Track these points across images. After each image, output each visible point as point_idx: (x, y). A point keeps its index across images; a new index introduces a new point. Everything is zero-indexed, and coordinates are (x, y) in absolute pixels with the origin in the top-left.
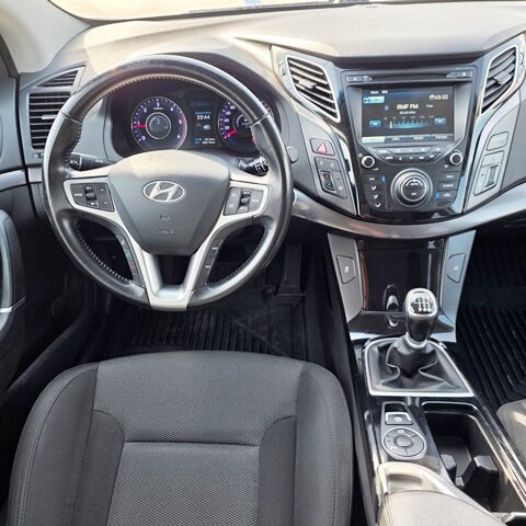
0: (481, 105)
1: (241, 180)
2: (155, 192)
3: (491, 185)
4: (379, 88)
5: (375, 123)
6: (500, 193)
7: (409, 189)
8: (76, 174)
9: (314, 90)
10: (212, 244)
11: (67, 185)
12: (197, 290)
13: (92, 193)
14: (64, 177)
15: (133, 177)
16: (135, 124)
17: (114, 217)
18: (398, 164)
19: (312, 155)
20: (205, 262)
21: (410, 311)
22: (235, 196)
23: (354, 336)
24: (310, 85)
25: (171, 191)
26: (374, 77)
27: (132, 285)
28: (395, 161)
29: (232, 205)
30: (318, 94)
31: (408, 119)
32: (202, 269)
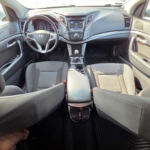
0: (86, 24)
1: (52, 34)
2: (39, 36)
3: (87, 36)
4: (72, 21)
5: (72, 26)
6: (89, 37)
7: (76, 36)
8: (28, 33)
9: (63, 21)
10: (48, 44)
11: (27, 35)
12: (47, 50)
13: (31, 36)
14: (26, 34)
15: (36, 34)
16: (38, 27)
17: (34, 40)
18: (75, 33)
19: (63, 31)
20: (48, 46)
21: (75, 53)
22: (51, 36)
23: (70, 58)
24: (62, 20)
25: (42, 36)
26: (71, 19)
27: (38, 50)
28: (74, 32)
29: (50, 38)
30: (64, 21)
31: (76, 26)
32: (47, 47)
